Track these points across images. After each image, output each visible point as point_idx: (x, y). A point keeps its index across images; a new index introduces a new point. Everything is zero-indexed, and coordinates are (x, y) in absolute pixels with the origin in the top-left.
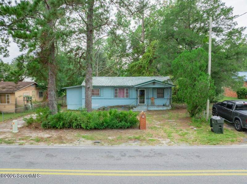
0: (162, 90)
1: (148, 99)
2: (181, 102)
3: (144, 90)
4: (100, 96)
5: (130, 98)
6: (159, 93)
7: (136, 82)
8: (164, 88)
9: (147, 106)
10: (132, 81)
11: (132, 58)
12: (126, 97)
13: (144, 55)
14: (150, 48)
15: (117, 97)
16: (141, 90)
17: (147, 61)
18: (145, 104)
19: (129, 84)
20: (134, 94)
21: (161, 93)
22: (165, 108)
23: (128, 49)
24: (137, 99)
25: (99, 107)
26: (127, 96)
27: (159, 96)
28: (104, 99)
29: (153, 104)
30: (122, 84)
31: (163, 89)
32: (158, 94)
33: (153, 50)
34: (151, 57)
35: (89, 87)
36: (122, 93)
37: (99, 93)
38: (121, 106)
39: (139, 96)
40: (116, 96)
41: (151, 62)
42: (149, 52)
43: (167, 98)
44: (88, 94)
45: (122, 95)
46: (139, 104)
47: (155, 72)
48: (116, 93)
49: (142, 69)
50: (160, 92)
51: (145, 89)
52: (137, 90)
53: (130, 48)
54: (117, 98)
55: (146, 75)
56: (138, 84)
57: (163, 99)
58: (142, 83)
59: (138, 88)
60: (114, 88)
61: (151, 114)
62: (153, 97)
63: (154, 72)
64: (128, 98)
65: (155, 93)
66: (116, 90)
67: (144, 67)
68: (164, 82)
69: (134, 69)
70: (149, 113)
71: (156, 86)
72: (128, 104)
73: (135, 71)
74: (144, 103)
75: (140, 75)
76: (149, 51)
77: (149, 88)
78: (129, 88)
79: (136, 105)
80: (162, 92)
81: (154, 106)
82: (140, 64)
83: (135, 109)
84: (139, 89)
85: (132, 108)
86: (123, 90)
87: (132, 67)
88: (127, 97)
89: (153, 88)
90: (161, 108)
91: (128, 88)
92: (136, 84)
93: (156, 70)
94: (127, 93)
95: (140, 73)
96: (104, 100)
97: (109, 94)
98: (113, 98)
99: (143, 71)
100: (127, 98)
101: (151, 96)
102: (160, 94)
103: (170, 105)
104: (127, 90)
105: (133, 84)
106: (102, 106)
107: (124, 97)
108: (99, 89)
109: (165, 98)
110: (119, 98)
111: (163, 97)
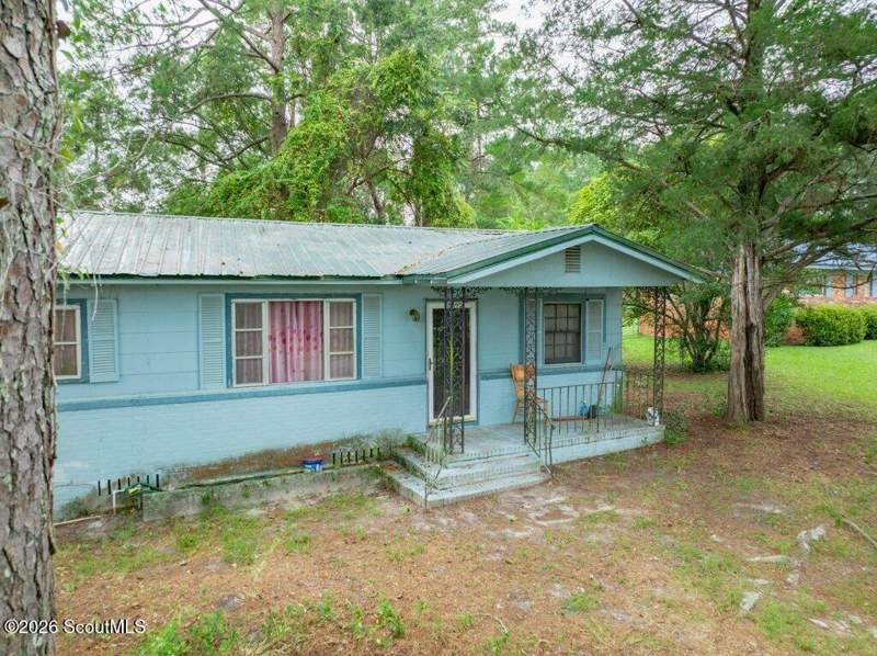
0: (573, 312)
4: (85, 380)
5: (366, 378)
6: (555, 332)
12: (332, 376)
15: (260, 379)
18: (472, 416)
21: (566, 332)
22: (632, 439)
24: (417, 381)
26: (341, 367)
28: (135, 403)
31: (576, 303)
32: (550, 341)
37: (70, 350)
38: (295, 452)
39: (430, 355)
40: (246, 372)
41: (337, 168)
43: (603, 362)
45: (296, 359)
46: (432, 420)
48: (247, 344)
50: (561, 324)
51: (471, 305)
54: (259, 387)
57: (578, 370)
60: (229, 297)
64: (352, 381)
66: (247, 316)
71: (586, 276)
74: (467, 411)
76: (326, 114)
78: (358, 296)
80: (571, 325)
82: (277, 177)
84: (431, 306)
86: (307, 315)
88: (346, 372)
91: (356, 293)
94: (341, 338)
97: (174, 352)
98: (222, 389)
100: (341, 381)
102: (560, 339)
104: (341, 312)
106: (114, 480)
107: (323, 378)
108: (77, 308)
109: (590, 361)
110: (274, 387)
111: (579, 361)
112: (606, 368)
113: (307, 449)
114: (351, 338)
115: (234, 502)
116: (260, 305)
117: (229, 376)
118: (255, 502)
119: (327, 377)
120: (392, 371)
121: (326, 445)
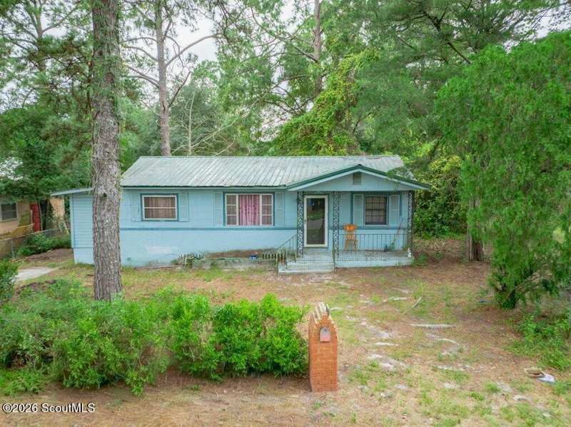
0: (382, 200)
1: (336, 228)
2: (434, 234)
3: (324, 200)
4: (178, 221)
5: (277, 226)
6: (372, 210)
7: (298, 174)
8: (389, 193)
9: (334, 251)
10: (284, 169)
11: (289, 109)
12: (263, 223)
13: (320, 96)
14: (338, 77)
15: (235, 224)
16: (312, 200)
17: (330, 113)
18: (326, 245)
19: (273, 179)
20: (289, 213)
21: (379, 210)
22: (392, 261)
23: (276, 81)
24: (300, 228)
25: (177, 258)
26: (267, 221)
27: (369, 220)
28: (193, 229)
29: (351, 247)
30: (250, 181)
31: (384, 196)
32: (369, 213)
33: (345, 82)
34: (341, 102)
35: (105, 195)
36: (251, 210)
37: (173, 210)
39: (305, 218)
40: (230, 221)
41: (339, 115)
42: (335, 89)
43: (398, 226)
44: (102, 221)
45: (251, 216)
46: (306, 245)
47: (350, 145)
48: (231, 211)
49: (314, 136)
50: (376, 206)
51: (326, 197)
52: (298, 200)
53: (281, 80)
54: (234, 226)
55: (325, 152)
56: (302, 179)
57: (384, 228)
58: (315, 176)
59: (304, 193)
60: (224, 193)
61: (349, 286)
62: (352, 223)
63: (348, 144)
64: (271, 226)
65: (360, 211)
66: (231, 200)
67: (321, 132)
68: (391, 174)
69: (293, 137)
70: (342, 283)
71: (365, 186)
72: (269, 247)
73: (296, 143)
74: (323, 243)
75: (310, 153)
76: (335, 86)
77: (339, 192)
78: (274, 193)
79: (295, 248)
80: (382, 207)
81: (355, 251)
82: (308, 122)
83: (293, 263)
84: (306, 197)
85: (282, 259)
86: (255, 200)
87: (286, 132)
88: (269, 223)
89: (352, 193)
90: (379, 262)
91: (272, 193)
92: (297, 180)
93: (353, 139)
94: (267, 209)
95: (309, 148)
96: (190, 231)
97: (206, 212)
98: (222, 226)
99: (319, 143)
100: (266, 226)
101: (344, 219)
102: (375, 213)
103: (409, 251)
104: (267, 199)
105: (287, 182)
106: (186, 254)
107: (259, 224)
108: (176, 196)
109: (391, 225)
110: (240, 227)
111: (385, 224)
112: (399, 229)
113: (253, 251)
114: (271, 209)
115: (221, 266)
116: (235, 196)
117: (224, 222)
118: (229, 267)
119: (261, 224)
120: (288, 224)
121: (259, 251)
